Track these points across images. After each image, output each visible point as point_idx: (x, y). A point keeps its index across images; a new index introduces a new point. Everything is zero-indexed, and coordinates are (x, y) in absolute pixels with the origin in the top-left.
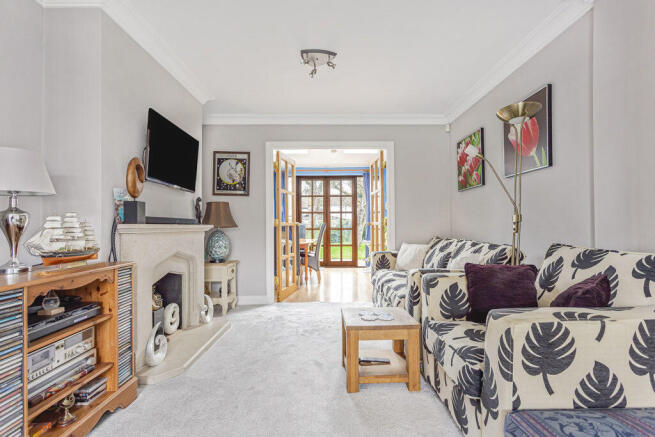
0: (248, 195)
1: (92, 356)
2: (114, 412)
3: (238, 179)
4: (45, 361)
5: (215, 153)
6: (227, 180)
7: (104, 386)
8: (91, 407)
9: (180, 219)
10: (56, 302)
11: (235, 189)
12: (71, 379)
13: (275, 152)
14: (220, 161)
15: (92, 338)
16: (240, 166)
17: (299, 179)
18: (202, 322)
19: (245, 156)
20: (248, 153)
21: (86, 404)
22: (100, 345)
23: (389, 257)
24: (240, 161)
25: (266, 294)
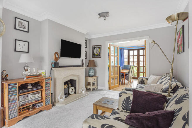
0: (101, 57)
1: (40, 97)
2: (44, 111)
3: (98, 53)
4: (27, 97)
5: (93, 46)
6: (96, 54)
7: (43, 105)
8: (38, 108)
9: (73, 66)
10: (30, 85)
11: (98, 56)
12: (32, 102)
13: (109, 44)
14: (94, 48)
15: (41, 94)
16: (99, 49)
17: (129, 50)
18: (82, 93)
19: (100, 46)
20: (101, 45)
21: (37, 108)
22: (42, 95)
23: (145, 79)
24: (99, 48)
25: (105, 87)
